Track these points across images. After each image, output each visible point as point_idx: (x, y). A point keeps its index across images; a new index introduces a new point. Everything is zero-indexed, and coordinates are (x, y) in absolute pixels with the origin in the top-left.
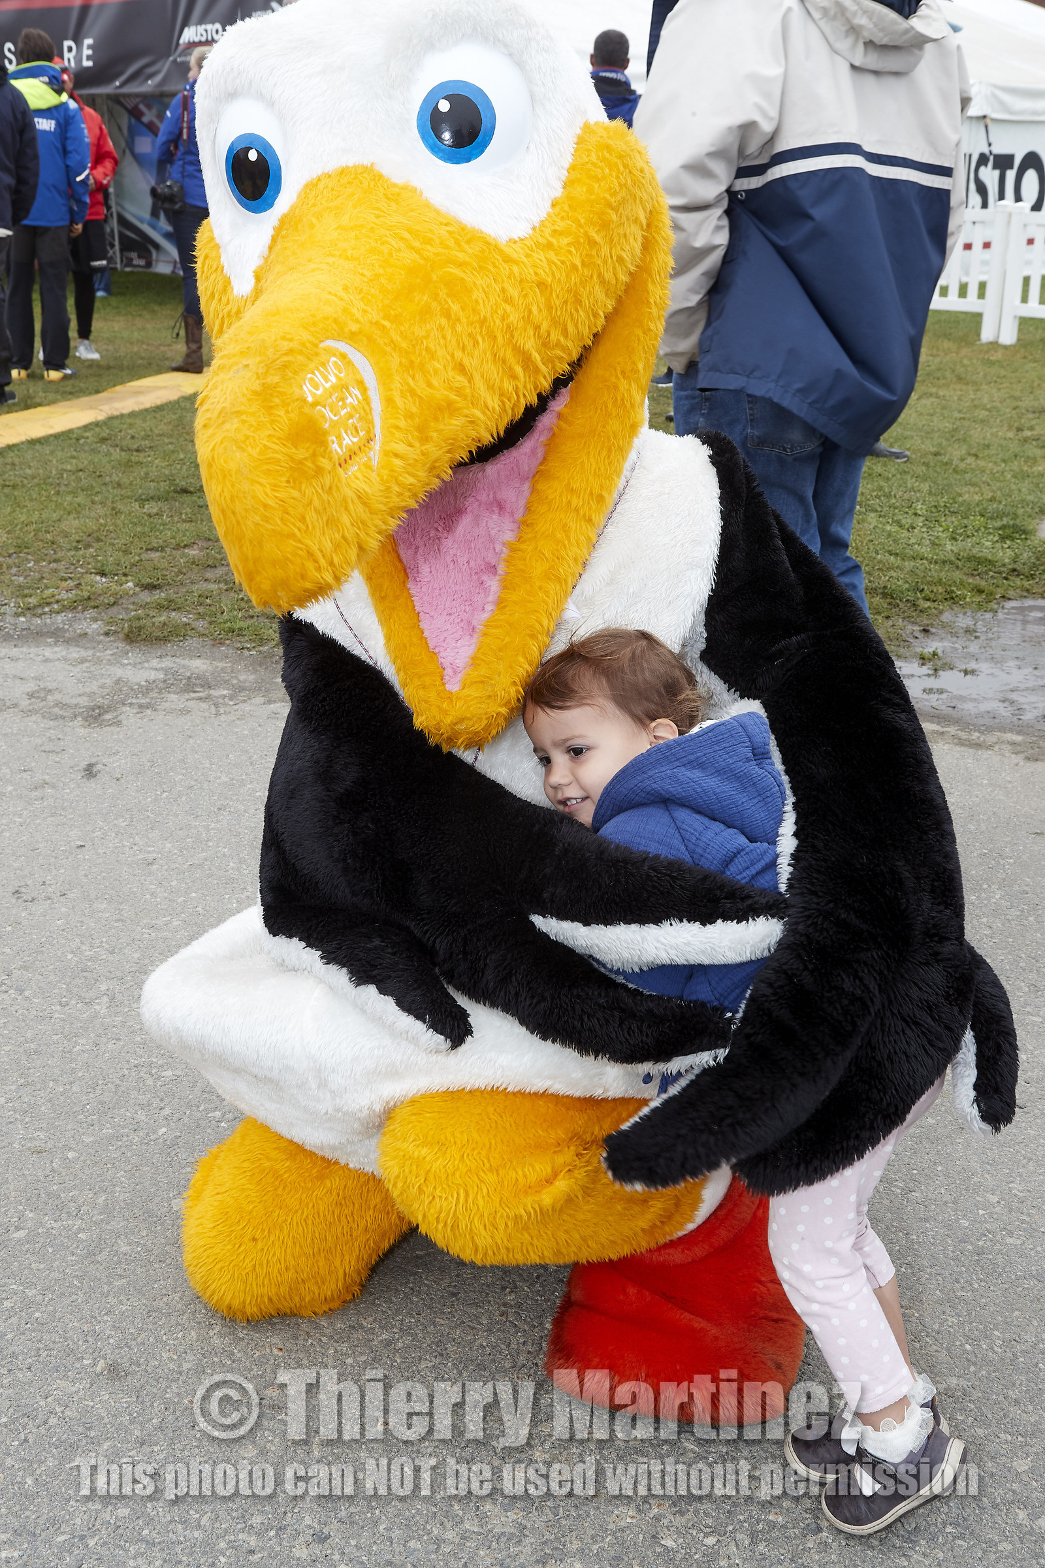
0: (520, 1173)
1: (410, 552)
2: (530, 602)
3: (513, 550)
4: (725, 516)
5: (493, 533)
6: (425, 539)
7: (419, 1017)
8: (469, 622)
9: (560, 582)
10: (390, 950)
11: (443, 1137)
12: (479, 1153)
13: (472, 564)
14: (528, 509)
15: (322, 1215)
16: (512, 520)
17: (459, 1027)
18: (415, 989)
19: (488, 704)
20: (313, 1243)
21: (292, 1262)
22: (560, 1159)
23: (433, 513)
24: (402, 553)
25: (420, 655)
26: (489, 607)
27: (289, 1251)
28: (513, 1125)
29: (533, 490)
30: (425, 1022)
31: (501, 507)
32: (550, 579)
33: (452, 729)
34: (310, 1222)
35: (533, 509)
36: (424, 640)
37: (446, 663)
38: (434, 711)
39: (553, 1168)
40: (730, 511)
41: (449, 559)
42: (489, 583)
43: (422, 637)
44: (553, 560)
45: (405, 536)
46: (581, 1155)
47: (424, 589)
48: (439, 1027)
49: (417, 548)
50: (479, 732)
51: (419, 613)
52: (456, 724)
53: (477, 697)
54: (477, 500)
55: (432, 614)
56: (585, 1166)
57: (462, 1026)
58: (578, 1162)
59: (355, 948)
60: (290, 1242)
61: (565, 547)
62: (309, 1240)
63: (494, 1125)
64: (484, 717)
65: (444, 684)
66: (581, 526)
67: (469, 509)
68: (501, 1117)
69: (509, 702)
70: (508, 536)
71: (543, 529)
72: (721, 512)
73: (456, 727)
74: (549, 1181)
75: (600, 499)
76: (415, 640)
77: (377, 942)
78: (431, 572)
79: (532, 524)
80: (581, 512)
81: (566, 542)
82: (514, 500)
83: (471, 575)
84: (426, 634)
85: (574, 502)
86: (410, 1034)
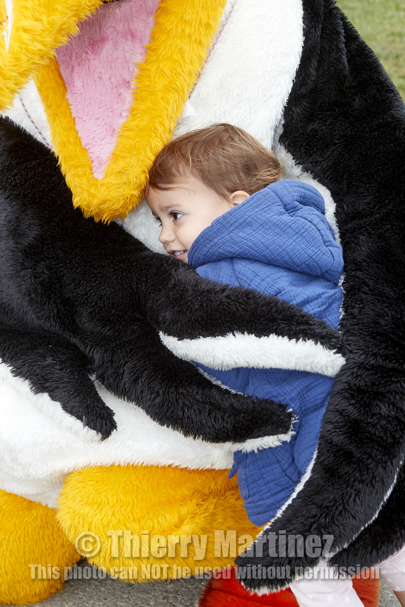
0: (156, 522)
1: (68, 70)
2: (155, 109)
3: (143, 70)
4: (307, 33)
5: (128, 55)
6: (78, 60)
7: (80, 418)
8: (111, 126)
9: (178, 92)
10: (58, 367)
11: (99, 499)
12: (125, 509)
13: (113, 79)
14: (152, 38)
15: (30, 535)
16: (141, 45)
17: (106, 424)
18: (75, 397)
19: (124, 189)
20: (25, 555)
21: (10, 568)
22: (184, 510)
23: (84, 40)
24: (62, 71)
25: (76, 151)
26: (125, 114)
27: (7, 560)
28: (150, 487)
29: (156, 23)
30: (82, 421)
31: (133, 36)
32: (170, 91)
33: (98, 208)
34: (22, 540)
35: (156, 37)
36: (78, 140)
37: (94, 158)
38: (86, 195)
39: (179, 518)
40: (310, 28)
41: (96, 76)
42: (124, 95)
43: (77, 137)
44: (172, 76)
45: (64, 58)
46: (201, 505)
47: (79, 99)
48: (92, 425)
49: (73, 67)
50: (118, 209)
51: (74, 118)
52: (101, 204)
53: (115, 184)
54: (116, 30)
55: (84, 119)
56: (203, 513)
57: (108, 424)
58: (198, 511)
59: (34, 366)
60: (8, 554)
61: (181, 66)
62: (22, 552)
63: (135, 489)
64: (121, 198)
65: (92, 173)
66: (193, 48)
67: (110, 37)
68: (141, 482)
69: (140, 185)
70: (138, 59)
71: (164, 53)
72: (304, 29)
73: (101, 207)
74: (177, 527)
75: (208, 26)
76: (71, 139)
77: (49, 360)
78: (83, 86)
79: (155, 49)
80: (193, 38)
81: (182, 62)
82: (142, 30)
83: (112, 89)
84: (80, 135)
85: (187, 31)
86: (73, 429)
